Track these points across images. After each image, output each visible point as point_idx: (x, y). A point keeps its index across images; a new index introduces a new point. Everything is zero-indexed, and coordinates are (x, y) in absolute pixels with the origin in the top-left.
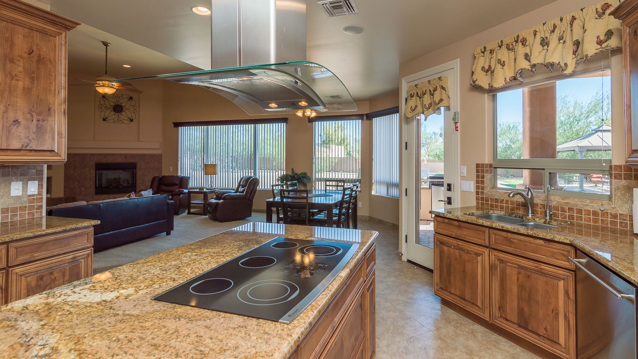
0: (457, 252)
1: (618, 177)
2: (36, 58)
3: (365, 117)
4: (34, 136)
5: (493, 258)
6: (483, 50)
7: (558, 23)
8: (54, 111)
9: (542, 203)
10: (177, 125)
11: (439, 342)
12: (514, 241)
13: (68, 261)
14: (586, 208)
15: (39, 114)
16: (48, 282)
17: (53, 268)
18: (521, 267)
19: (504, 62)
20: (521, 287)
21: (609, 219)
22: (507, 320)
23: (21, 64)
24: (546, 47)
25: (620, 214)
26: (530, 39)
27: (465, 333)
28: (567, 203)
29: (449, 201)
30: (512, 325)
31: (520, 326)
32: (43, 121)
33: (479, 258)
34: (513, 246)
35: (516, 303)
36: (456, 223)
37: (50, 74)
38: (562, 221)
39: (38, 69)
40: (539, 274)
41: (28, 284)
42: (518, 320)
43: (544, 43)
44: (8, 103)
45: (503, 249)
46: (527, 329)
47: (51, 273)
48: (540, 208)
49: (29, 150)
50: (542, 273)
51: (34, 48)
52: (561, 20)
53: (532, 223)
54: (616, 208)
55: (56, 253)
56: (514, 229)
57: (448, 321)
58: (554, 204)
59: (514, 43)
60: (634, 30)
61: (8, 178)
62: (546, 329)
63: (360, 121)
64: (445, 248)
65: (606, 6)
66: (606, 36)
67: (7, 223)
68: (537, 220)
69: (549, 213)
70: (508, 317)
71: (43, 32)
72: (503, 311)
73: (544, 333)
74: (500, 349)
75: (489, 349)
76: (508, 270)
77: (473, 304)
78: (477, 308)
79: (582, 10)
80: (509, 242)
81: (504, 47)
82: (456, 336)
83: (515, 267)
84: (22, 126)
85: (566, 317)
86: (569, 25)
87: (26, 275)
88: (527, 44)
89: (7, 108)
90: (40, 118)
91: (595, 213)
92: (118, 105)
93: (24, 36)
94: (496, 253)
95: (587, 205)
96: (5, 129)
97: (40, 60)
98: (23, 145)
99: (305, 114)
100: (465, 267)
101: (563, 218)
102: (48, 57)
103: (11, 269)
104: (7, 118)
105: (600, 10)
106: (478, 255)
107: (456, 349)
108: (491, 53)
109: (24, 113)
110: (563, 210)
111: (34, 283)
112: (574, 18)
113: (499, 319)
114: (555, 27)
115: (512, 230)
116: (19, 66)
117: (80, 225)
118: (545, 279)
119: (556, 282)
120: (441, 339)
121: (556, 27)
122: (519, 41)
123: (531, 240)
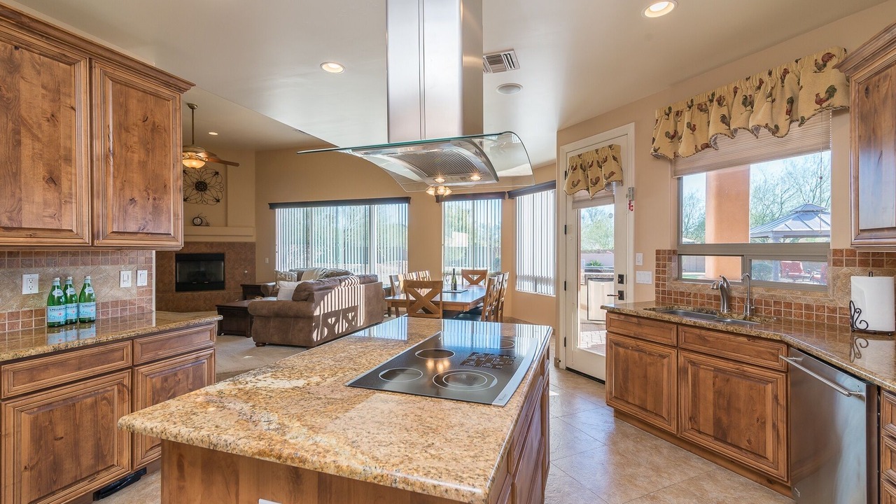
0: (636, 354)
1: (839, 264)
2: (150, 126)
3: (507, 195)
4: (150, 217)
5: (681, 359)
6: (667, 111)
7: (766, 78)
8: (170, 188)
9: (740, 296)
10: (273, 206)
11: (618, 457)
12: (709, 339)
13: (191, 361)
14: (797, 301)
15: (155, 192)
16: (173, 384)
17: (177, 369)
18: (717, 370)
19: (694, 125)
20: (718, 393)
21: (826, 314)
22: (700, 432)
23: (136, 133)
24: (749, 108)
25: (840, 308)
26: (729, 99)
27: (648, 448)
28: (772, 296)
29: (621, 295)
30: (706, 438)
31: (716, 439)
32: (160, 199)
33: (665, 361)
34: (708, 345)
35: (711, 412)
36: (635, 320)
37: (165, 144)
38: (766, 317)
39: (153, 139)
40: (741, 377)
41: (153, 387)
42: (714, 431)
43: (748, 102)
44: (124, 179)
45: (695, 349)
46: (725, 442)
47: (176, 375)
48: (738, 303)
49: (146, 233)
50: (744, 376)
51: (149, 115)
52: (770, 74)
53: (729, 320)
54: (835, 300)
55: (179, 352)
56: (710, 324)
57: (626, 436)
58: (755, 296)
59: (708, 103)
60: (866, 86)
61: (116, 266)
62: (749, 441)
63: (500, 200)
64: (621, 350)
65: (829, 57)
66: (828, 94)
67: (117, 318)
68: (735, 315)
69: (750, 307)
70: (701, 428)
71: (156, 96)
72: (695, 422)
73: (747, 446)
74: (692, 466)
75: (679, 466)
76: (702, 374)
77: (656, 414)
78: (662, 420)
79: (797, 61)
80: (704, 340)
81: (695, 108)
82: (637, 451)
83: (711, 370)
84: (138, 205)
85: (775, 426)
86: (780, 80)
87: (151, 376)
88: (724, 103)
89: (123, 185)
90: (156, 196)
91: (808, 307)
92: (201, 182)
93: (138, 101)
94: (686, 354)
95: (797, 298)
96: (121, 209)
97: (155, 129)
98: (140, 228)
99: (438, 192)
100: (646, 371)
101: (767, 313)
102: (163, 125)
103: (136, 368)
104: (123, 196)
105: (821, 62)
106: (663, 357)
107: (639, 465)
108: (677, 115)
109: (140, 190)
110: (767, 304)
111: (159, 385)
112: (786, 72)
113: (689, 431)
114: (761, 82)
115: (708, 327)
116: (134, 136)
117: (203, 320)
118: (748, 382)
119: (762, 386)
120: (620, 454)
121: (763, 82)
122: (715, 100)
123: (732, 337)
